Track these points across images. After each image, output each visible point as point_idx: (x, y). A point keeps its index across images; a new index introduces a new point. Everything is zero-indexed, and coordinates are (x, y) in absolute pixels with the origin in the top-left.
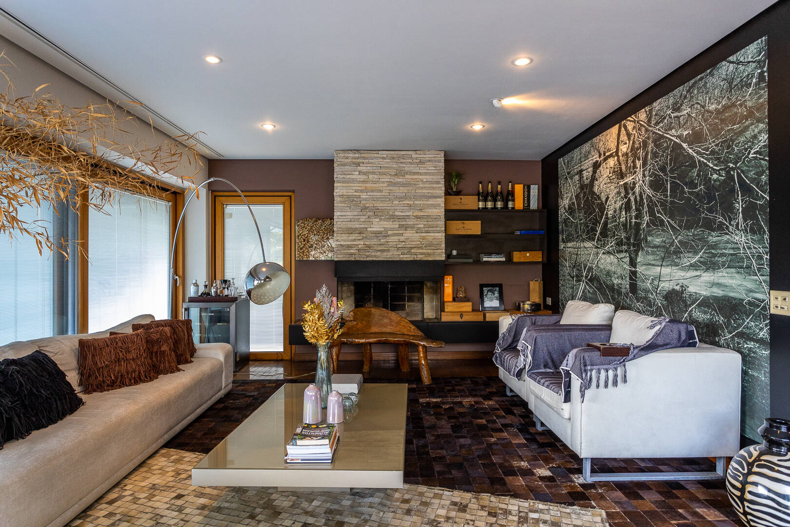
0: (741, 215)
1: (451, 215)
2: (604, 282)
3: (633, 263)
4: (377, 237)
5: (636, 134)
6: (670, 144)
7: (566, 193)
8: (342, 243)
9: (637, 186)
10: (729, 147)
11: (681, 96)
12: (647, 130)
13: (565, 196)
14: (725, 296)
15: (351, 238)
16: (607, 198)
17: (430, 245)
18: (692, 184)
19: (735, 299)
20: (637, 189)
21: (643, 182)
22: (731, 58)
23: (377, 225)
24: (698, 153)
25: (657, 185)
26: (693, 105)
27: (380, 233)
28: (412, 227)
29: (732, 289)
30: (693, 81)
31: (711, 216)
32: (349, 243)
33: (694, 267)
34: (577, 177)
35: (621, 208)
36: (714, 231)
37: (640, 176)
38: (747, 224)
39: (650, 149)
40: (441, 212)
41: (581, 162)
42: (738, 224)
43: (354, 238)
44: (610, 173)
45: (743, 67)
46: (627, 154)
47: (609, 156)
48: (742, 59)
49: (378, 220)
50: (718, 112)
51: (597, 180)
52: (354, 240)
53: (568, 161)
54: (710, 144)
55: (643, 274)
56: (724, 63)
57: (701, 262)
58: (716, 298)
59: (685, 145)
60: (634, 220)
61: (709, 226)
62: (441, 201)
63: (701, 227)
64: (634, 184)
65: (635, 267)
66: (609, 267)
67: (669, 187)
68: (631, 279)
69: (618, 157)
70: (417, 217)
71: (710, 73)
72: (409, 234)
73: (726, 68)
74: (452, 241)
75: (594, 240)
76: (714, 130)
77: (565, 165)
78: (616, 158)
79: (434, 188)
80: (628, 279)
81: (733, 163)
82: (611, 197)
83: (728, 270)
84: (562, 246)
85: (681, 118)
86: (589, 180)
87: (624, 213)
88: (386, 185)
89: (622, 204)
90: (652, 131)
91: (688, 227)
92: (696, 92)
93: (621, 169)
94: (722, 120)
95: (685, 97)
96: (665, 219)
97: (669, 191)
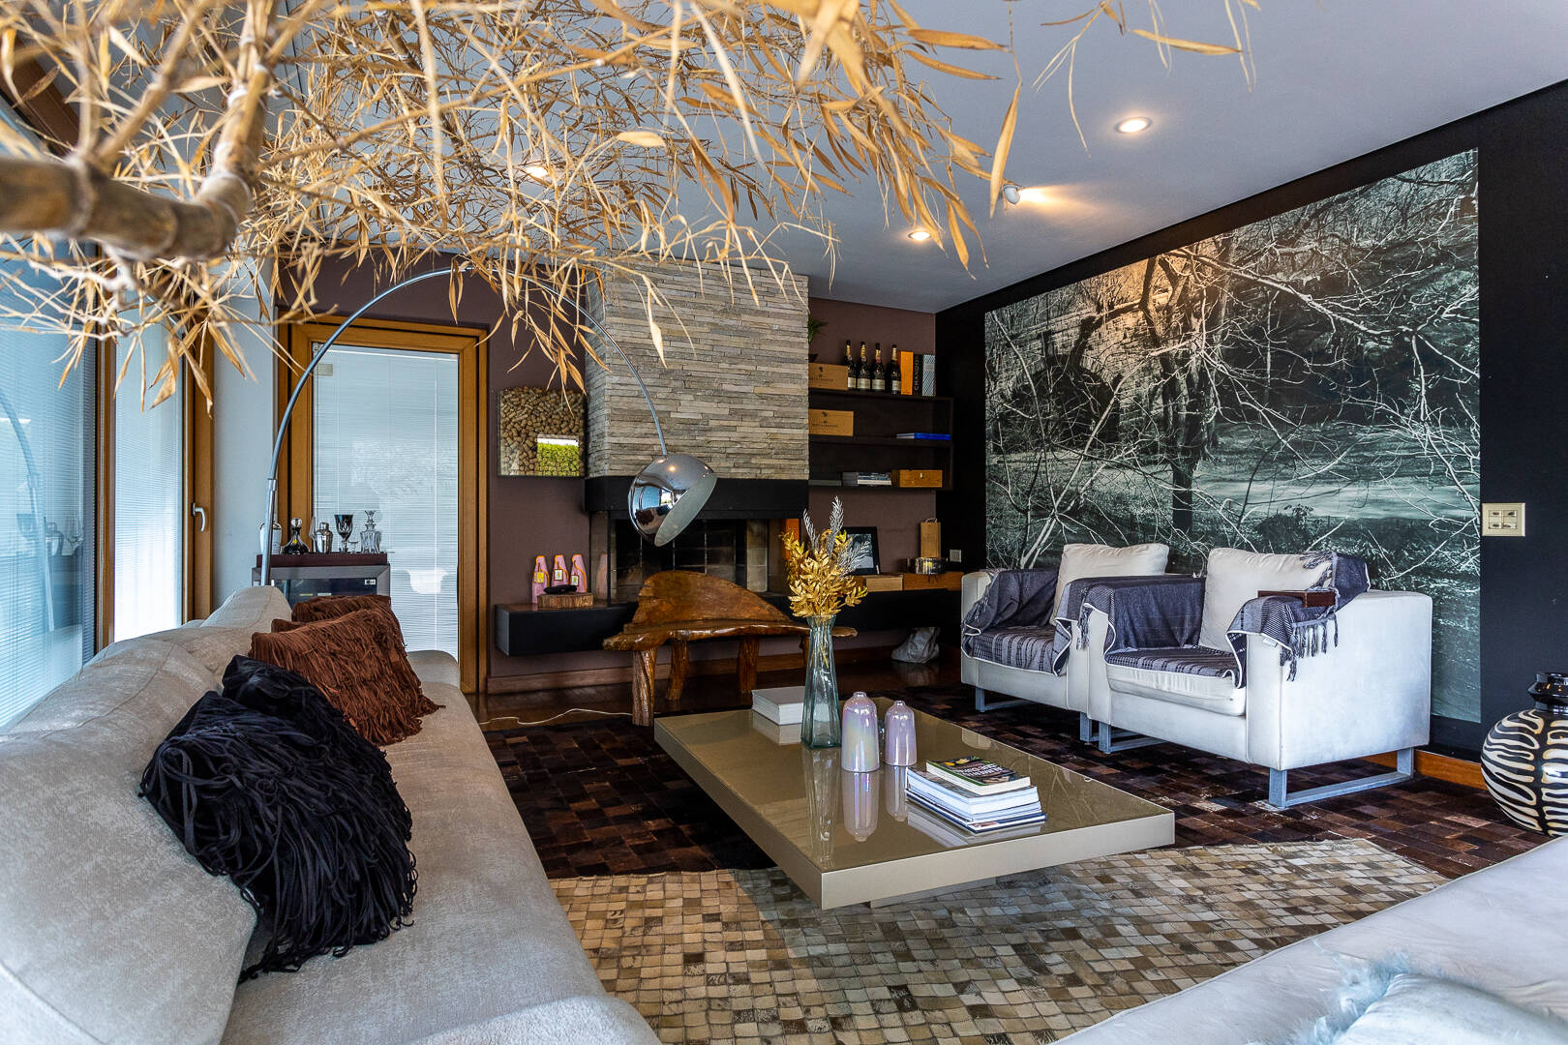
0: (1424, 399)
1: (821, 399)
2: (1109, 515)
3: (1182, 479)
4: (689, 431)
5: (1192, 277)
6: (1272, 295)
7: (1007, 370)
8: (622, 440)
9: (1193, 358)
10: (1400, 302)
11: (1296, 224)
12: (1216, 272)
13: (1004, 375)
14: (1392, 518)
15: (638, 431)
16: (1118, 379)
17: (785, 450)
18: (1321, 355)
19: (1411, 520)
20: (1193, 363)
21: (1209, 351)
22: (1405, 174)
23: (690, 408)
24: (1334, 309)
25: (1238, 355)
26: (1325, 238)
27: (695, 423)
28: (753, 415)
29: (1406, 506)
30: (1324, 202)
31: (1362, 403)
32: (635, 441)
33: (1326, 478)
34: (1038, 344)
35: (1152, 395)
36: (1368, 425)
37: (1202, 343)
38: (1437, 413)
39: (1224, 300)
40: (801, 389)
41: (1048, 319)
42: (1418, 412)
43: (644, 431)
44: (1125, 337)
45: (1431, 189)
46: (1168, 308)
47: (1124, 311)
48: (1428, 177)
49: (691, 397)
50: (1377, 250)
51: (1090, 348)
52: (646, 435)
53: (1012, 317)
54: (1361, 296)
55: (1206, 496)
56: (1390, 180)
57: (1340, 471)
58: (1372, 524)
59: (1305, 297)
60: (1184, 413)
61: (1359, 416)
62: (803, 369)
63: (1341, 418)
64: (1187, 355)
65: (1188, 485)
66: (1121, 489)
67: (1269, 360)
68: (1176, 504)
69: (1147, 312)
70: (761, 396)
71: (1361, 192)
72: (747, 428)
73: (1395, 188)
74: (819, 445)
75: (1083, 447)
76: (1369, 276)
77: (1003, 321)
78: (1141, 314)
79: (791, 344)
80: (1170, 506)
81: (1409, 326)
82: (1126, 376)
83: (1396, 480)
84: (993, 460)
85: (1297, 258)
86: (1069, 349)
87: (1160, 401)
88: (706, 329)
89: (1156, 388)
90: (1229, 273)
91: (1311, 420)
92: (1330, 218)
93: (1153, 332)
94: (1386, 264)
95: (1307, 225)
96: (1260, 409)
97: (1269, 365)
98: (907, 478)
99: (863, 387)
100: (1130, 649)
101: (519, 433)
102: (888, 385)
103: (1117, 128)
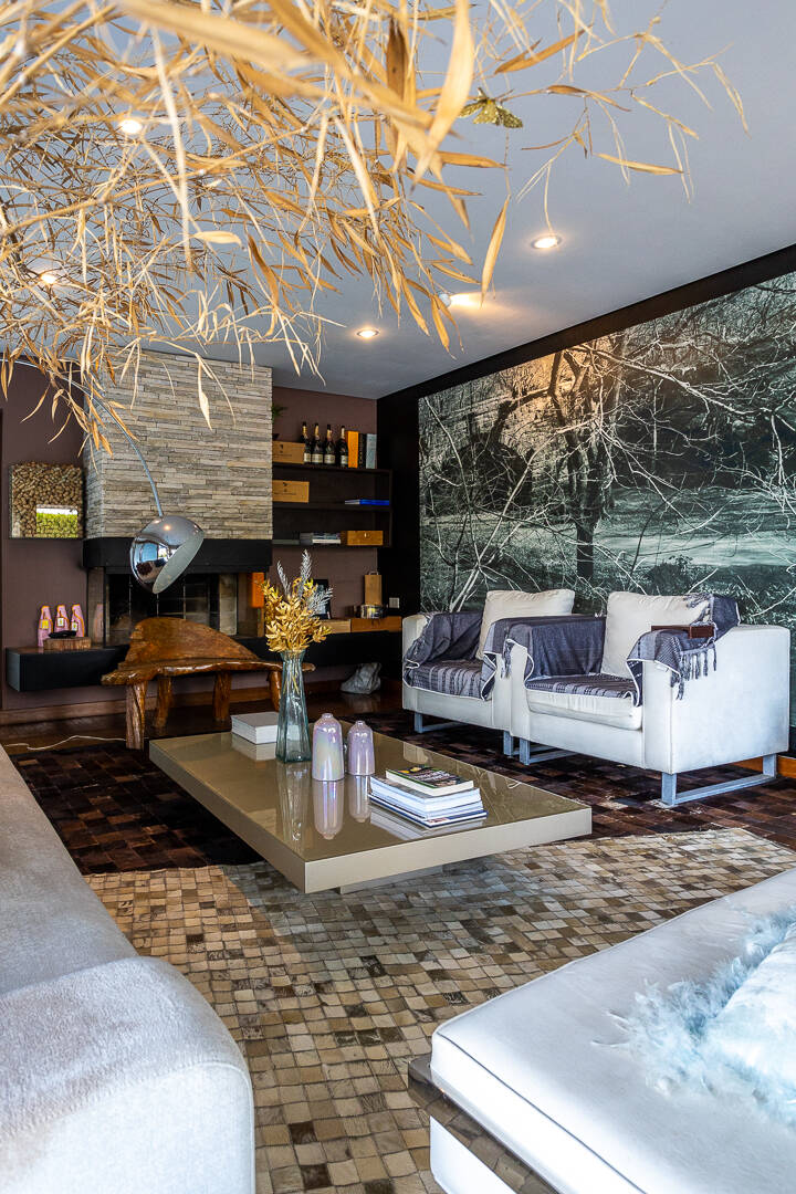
0: (781, 467)
1: (282, 471)
2: (524, 566)
3: (584, 535)
4: (172, 499)
5: (591, 368)
6: (657, 382)
7: (437, 447)
8: (116, 507)
9: (593, 435)
10: (761, 388)
11: (676, 324)
12: (611, 364)
13: (435, 450)
14: (756, 565)
15: (130, 499)
16: (531, 452)
17: (252, 515)
18: (697, 432)
19: (772, 567)
20: (593, 439)
21: (606, 429)
22: (764, 284)
23: (173, 479)
24: (708, 394)
25: (630, 432)
26: (700, 336)
27: (177, 492)
28: (225, 485)
29: (768, 555)
30: (699, 306)
31: (732, 471)
32: (127, 507)
33: (703, 533)
34: (464, 424)
35: (559, 465)
36: (736, 489)
37: (600, 422)
38: (792, 479)
39: (618, 388)
40: (266, 463)
41: (472, 403)
42: (777, 478)
43: (135, 499)
44: (536, 418)
45: (784, 296)
46: (572, 394)
47: (535, 396)
48: (782, 287)
49: (174, 470)
50: (742, 346)
51: (507, 428)
52: (136, 503)
53: (441, 402)
54: (730, 384)
55: (604, 550)
56: (752, 289)
57: (714, 527)
58: (741, 570)
59: (684, 384)
60: (586, 480)
61: (729, 482)
62: (268, 446)
63: (714, 484)
64: (587, 433)
65: (590, 540)
66: (535, 545)
67: (655, 436)
68: (580, 556)
69: (554, 397)
70: (233, 469)
71: (728, 299)
72: (221, 496)
73: (755, 295)
74: (280, 510)
75: (501, 510)
76: (736, 366)
77: (433, 406)
78: (549, 398)
79: (258, 425)
80: (574, 557)
81: (769, 408)
82: (537, 450)
83: (759, 534)
84: (426, 521)
85: (677, 352)
86: (489, 428)
87: (566, 471)
88: (186, 413)
89: (563, 460)
90: (622, 365)
91: (690, 485)
92: (704, 320)
93: (559, 413)
94: (749, 357)
95: (685, 325)
96: (648, 476)
97: (655, 441)
98: (353, 538)
99: (317, 461)
100: (546, 677)
101: (27, 502)
102: (338, 460)
103: (533, 245)
